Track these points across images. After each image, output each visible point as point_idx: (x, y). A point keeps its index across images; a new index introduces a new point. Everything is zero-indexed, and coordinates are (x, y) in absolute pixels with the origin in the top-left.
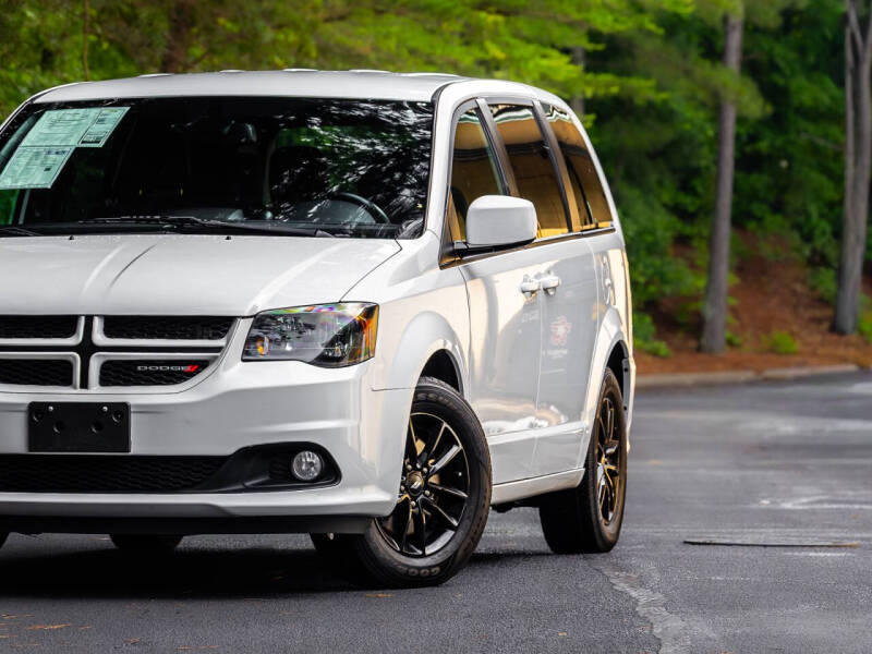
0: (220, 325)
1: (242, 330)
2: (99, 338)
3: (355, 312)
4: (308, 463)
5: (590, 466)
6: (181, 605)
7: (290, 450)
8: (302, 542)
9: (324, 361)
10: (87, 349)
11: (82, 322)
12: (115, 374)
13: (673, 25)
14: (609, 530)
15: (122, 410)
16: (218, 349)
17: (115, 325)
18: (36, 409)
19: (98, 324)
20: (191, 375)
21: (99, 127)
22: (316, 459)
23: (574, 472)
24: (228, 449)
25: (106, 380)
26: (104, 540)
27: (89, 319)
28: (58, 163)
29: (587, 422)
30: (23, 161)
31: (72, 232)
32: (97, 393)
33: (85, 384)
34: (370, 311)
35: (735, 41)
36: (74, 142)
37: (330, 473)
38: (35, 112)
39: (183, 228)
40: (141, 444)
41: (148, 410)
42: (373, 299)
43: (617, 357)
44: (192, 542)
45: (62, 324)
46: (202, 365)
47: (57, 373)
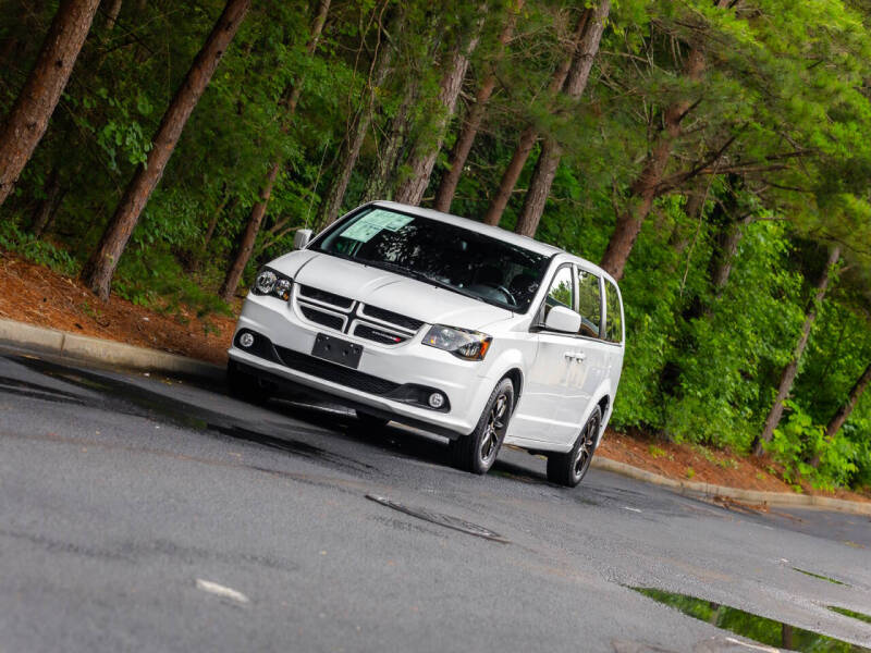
0: (417, 324)
1: (425, 330)
2: (360, 312)
3: (480, 339)
4: (437, 399)
7: (431, 391)
9: (458, 354)
10: (352, 316)
11: (354, 303)
12: (362, 331)
15: (359, 349)
16: (413, 335)
17: (369, 309)
18: (320, 337)
19: (361, 307)
20: (396, 342)
21: (398, 223)
22: (441, 398)
23: (567, 446)
24: (402, 381)
25: (356, 333)
27: (358, 303)
28: (374, 232)
29: (580, 426)
30: (358, 227)
31: (366, 264)
32: (351, 337)
33: (346, 332)
34: (489, 340)
36: (384, 226)
37: (446, 407)
38: (373, 208)
39: (419, 278)
40: (363, 367)
41: (370, 352)
42: (492, 334)
43: (604, 402)
45: (344, 302)
46: (402, 340)
47: (336, 323)
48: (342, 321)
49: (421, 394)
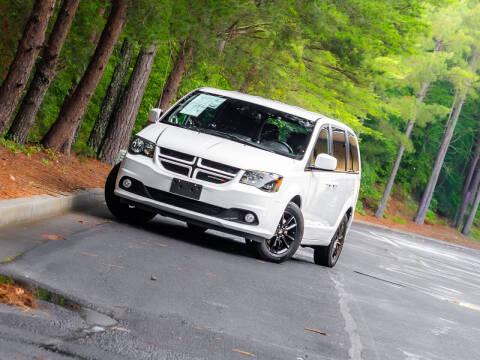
0: (235, 170)
1: (241, 173)
2: (199, 164)
3: (276, 177)
4: (249, 218)
5: (333, 241)
6: (202, 249)
7: (245, 212)
8: (242, 240)
9: (263, 189)
10: (195, 167)
11: (195, 158)
12: (201, 176)
13: (393, 119)
14: (333, 261)
15: (200, 187)
16: (233, 177)
17: (205, 162)
18: (175, 181)
19: (200, 161)
20: (223, 182)
21: (216, 103)
22: (253, 216)
24: (228, 207)
25: (197, 177)
26: (184, 224)
27: (198, 158)
28: (201, 110)
31: (200, 132)
32: (194, 180)
33: (191, 176)
34: (280, 178)
35: (410, 128)
36: (207, 105)
37: (256, 222)
38: (198, 93)
39: (233, 139)
40: (204, 198)
41: (207, 189)
42: (282, 174)
43: (349, 212)
44: (210, 231)
45: (190, 158)
46: (227, 180)
47: (184, 171)
48: (188, 170)
49: (240, 214)
